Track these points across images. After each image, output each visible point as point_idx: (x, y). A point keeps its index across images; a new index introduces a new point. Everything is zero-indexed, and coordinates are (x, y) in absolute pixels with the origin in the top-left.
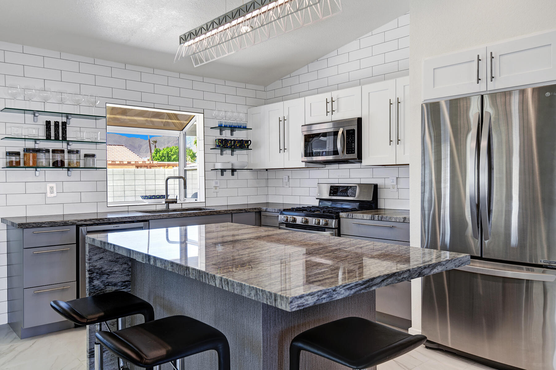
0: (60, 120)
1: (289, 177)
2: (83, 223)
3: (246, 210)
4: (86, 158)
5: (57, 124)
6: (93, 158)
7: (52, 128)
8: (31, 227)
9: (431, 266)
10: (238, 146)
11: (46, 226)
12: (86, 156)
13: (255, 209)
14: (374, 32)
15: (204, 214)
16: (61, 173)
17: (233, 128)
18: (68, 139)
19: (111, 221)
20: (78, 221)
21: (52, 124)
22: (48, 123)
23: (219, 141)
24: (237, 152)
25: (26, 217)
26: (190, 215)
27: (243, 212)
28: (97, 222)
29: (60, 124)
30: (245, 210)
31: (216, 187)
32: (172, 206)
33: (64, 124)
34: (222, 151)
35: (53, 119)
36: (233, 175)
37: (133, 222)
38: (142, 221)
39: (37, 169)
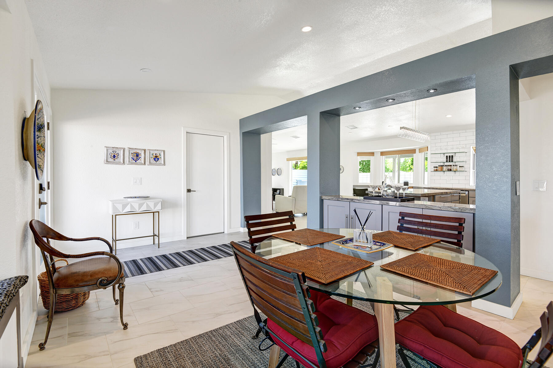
0: (451, 155)
7: (448, 158)
12: (460, 167)
16: (451, 173)
18: (453, 161)
21: (448, 156)
22: (447, 156)
29: (451, 156)
33: (452, 156)
35: (448, 155)
38: (465, 191)
39: (444, 171)
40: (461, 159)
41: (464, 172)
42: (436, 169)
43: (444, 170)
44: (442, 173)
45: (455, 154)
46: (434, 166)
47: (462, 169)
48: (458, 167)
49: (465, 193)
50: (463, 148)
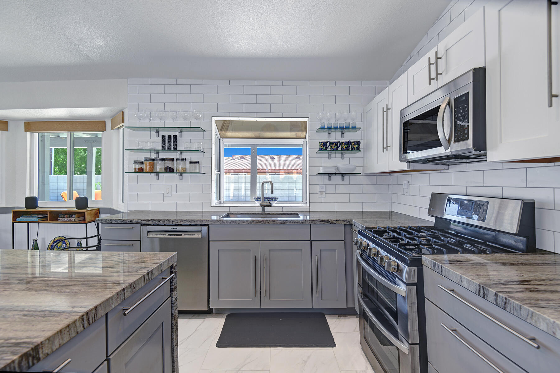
0: (172, 134)
1: (408, 182)
2: (145, 222)
3: (330, 221)
4: (191, 164)
5: (170, 137)
7: (167, 141)
10: (344, 148)
11: (115, 222)
12: (191, 162)
13: (344, 220)
16: (172, 177)
18: (178, 149)
19: (171, 223)
20: (142, 221)
21: (167, 138)
22: (164, 137)
24: (347, 155)
26: (255, 223)
27: (326, 223)
28: (158, 223)
29: (172, 138)
30: (328, 221)
31: (321, 192)
33: (175, 137)
35: (166, 134)
36: (343, 179)
37: (190, 225)
38: (201, 225)
39: (158, 174)
40: (195, 146)
41: (201, 177)
42: (138, 166)
43: (158, 170)
44: (154, 176)
45: (181, 132)
46: (136, 159)
47: (196, 169)
48: (188, 163)
49: (200, 231)
50: (197, 119)
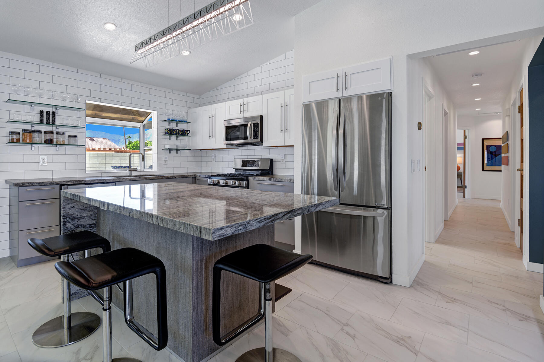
0: (51, 110)
1: (215, 155)
2: (65, 183)
4: (70, 138)
5: (48, 113)
6: (75, 138)
7: (45, 116)
8: (25, 185)
9: (315, 205)
10: (181, 133)
11: (36, 185)
12: (70, 136)
13: (192, 175)
14: (271, 62)
15: (156, 178)
16: (50, 149)
17: (178, 122)
18: (56, 124)
19: (87, 182)
20: (61, 182)
21: (45, 113)
22: (41, 112)
23: (168, 130)
24: (181, 138)
25: (24, 179)
28: (76, 183)
29: (51, 113)
30: (185, 176)
31: (165, 161)
32: (134, 173)
33: (54, 113)
34: (170, 137)
35: (45, 109)
36: (177, 153)
37: (104, 183)
39: (36, 144)
42: (15, 137)
48: (67, 137)
